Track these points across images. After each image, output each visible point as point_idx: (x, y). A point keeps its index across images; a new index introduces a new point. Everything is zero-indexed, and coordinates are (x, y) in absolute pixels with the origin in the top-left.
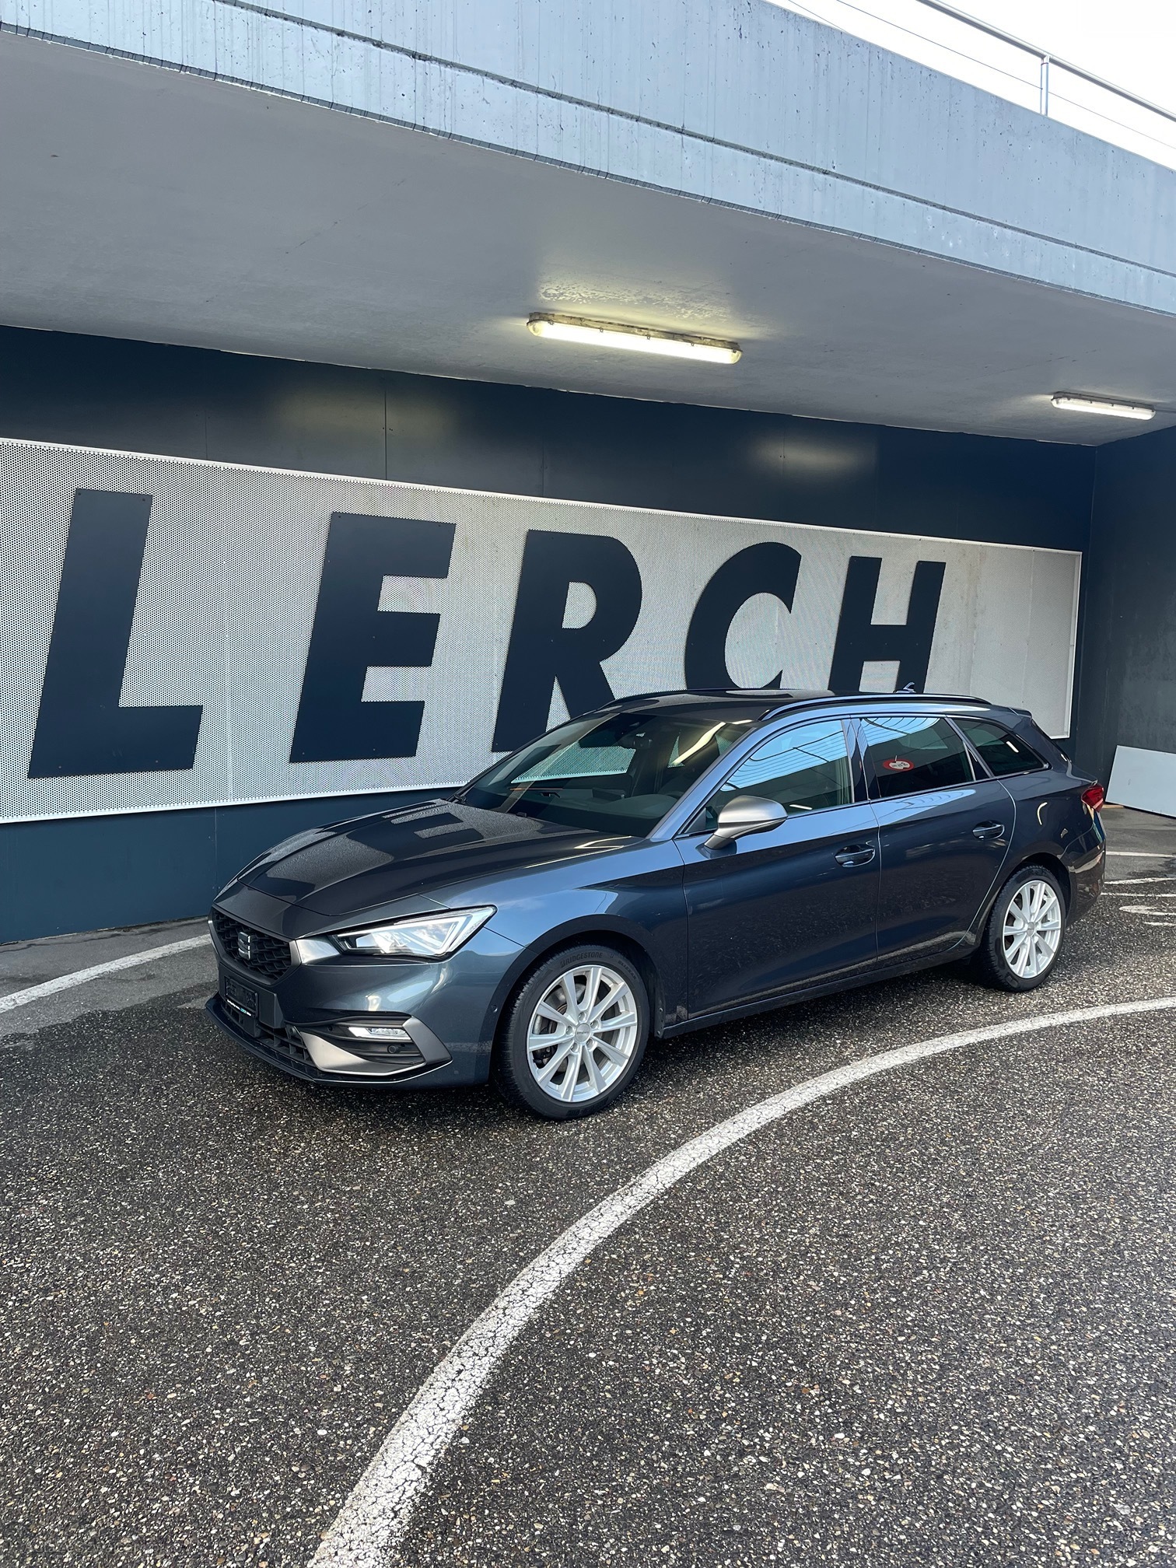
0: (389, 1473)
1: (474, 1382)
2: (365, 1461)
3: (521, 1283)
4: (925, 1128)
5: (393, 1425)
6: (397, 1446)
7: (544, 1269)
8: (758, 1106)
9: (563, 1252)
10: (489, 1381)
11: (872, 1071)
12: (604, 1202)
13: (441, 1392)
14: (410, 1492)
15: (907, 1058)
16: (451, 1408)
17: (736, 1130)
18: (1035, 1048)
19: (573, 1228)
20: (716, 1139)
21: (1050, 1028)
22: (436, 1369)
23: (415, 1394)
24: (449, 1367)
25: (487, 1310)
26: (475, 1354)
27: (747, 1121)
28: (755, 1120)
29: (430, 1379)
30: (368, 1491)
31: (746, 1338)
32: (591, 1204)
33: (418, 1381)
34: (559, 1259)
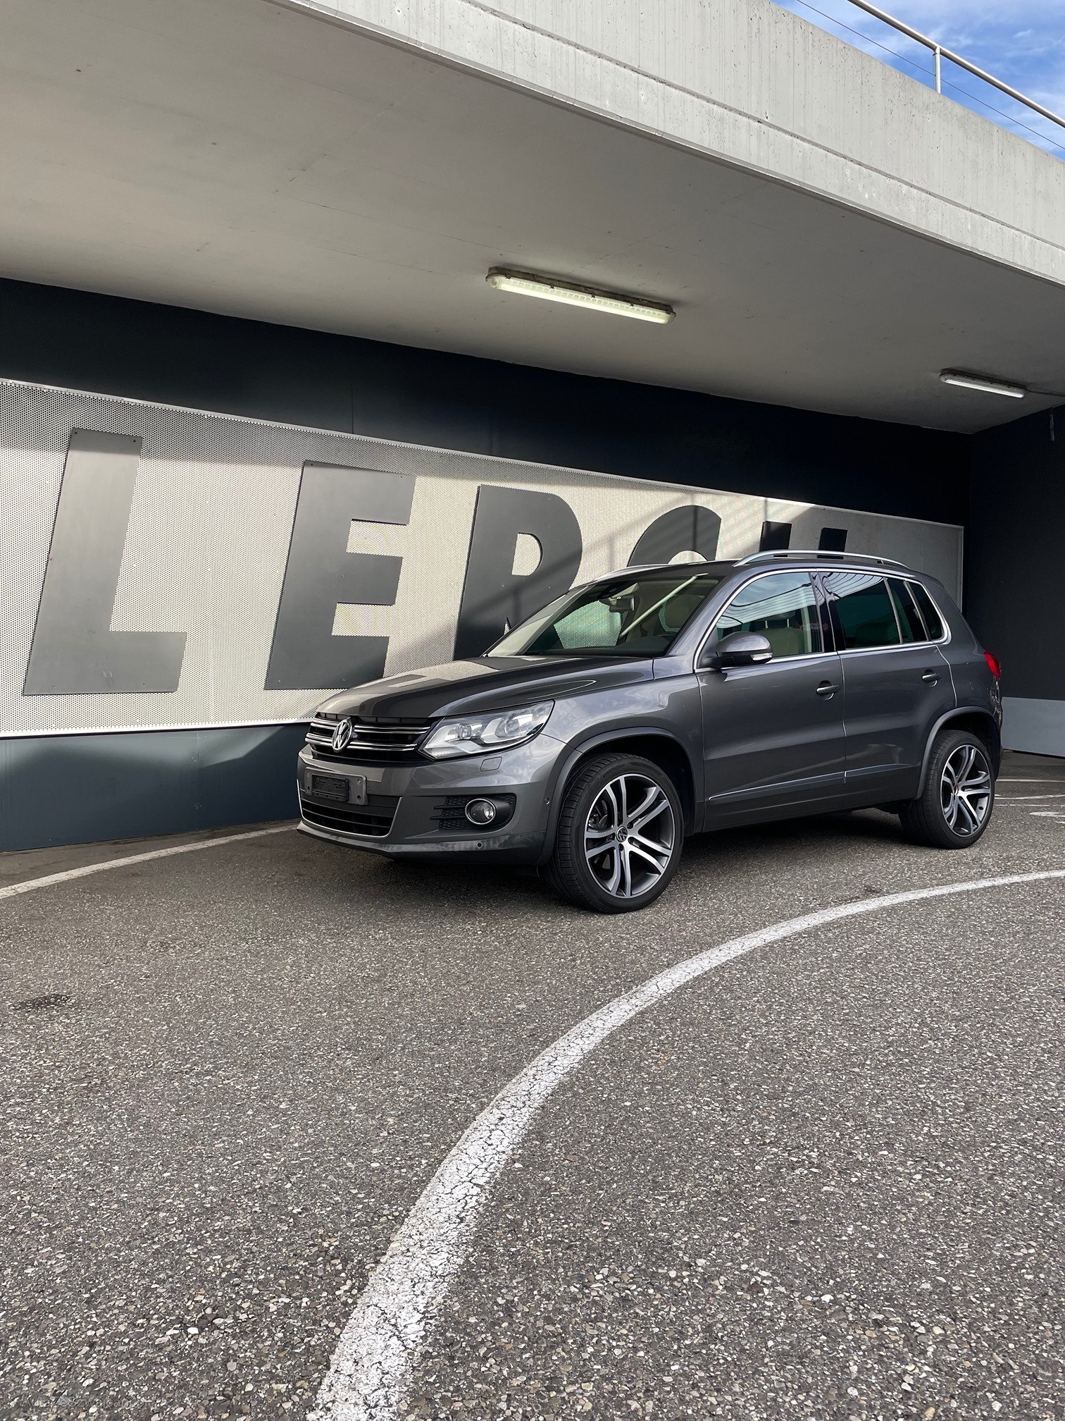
0: (449, 1191)
1: (517, 1125)
2: (423, 1183)
3: (546, 1058)
5: (445, 1157)
9: (581, 1036)
10: (531, 1125)
12: (611, 1003)
13: (487, 1134)
14: (472, 1203)
15: (868, 907)
16: (499, 1143)
17: (723, 955)
18: (984, 899)
19: (586, 1020)
20: (706, 960)
22: (477, 1118)
23: (460, 1136)
24: (491, 1117)
25: (518, 1077)
26: (513, 1106)
27: (731, 949)
28: (739, 948)
29: (475, 1124)
30: (431, 1204)
31: (773, 1089)
32: (599, 1005)
33: (462, 1127)
34: (579, 1041)
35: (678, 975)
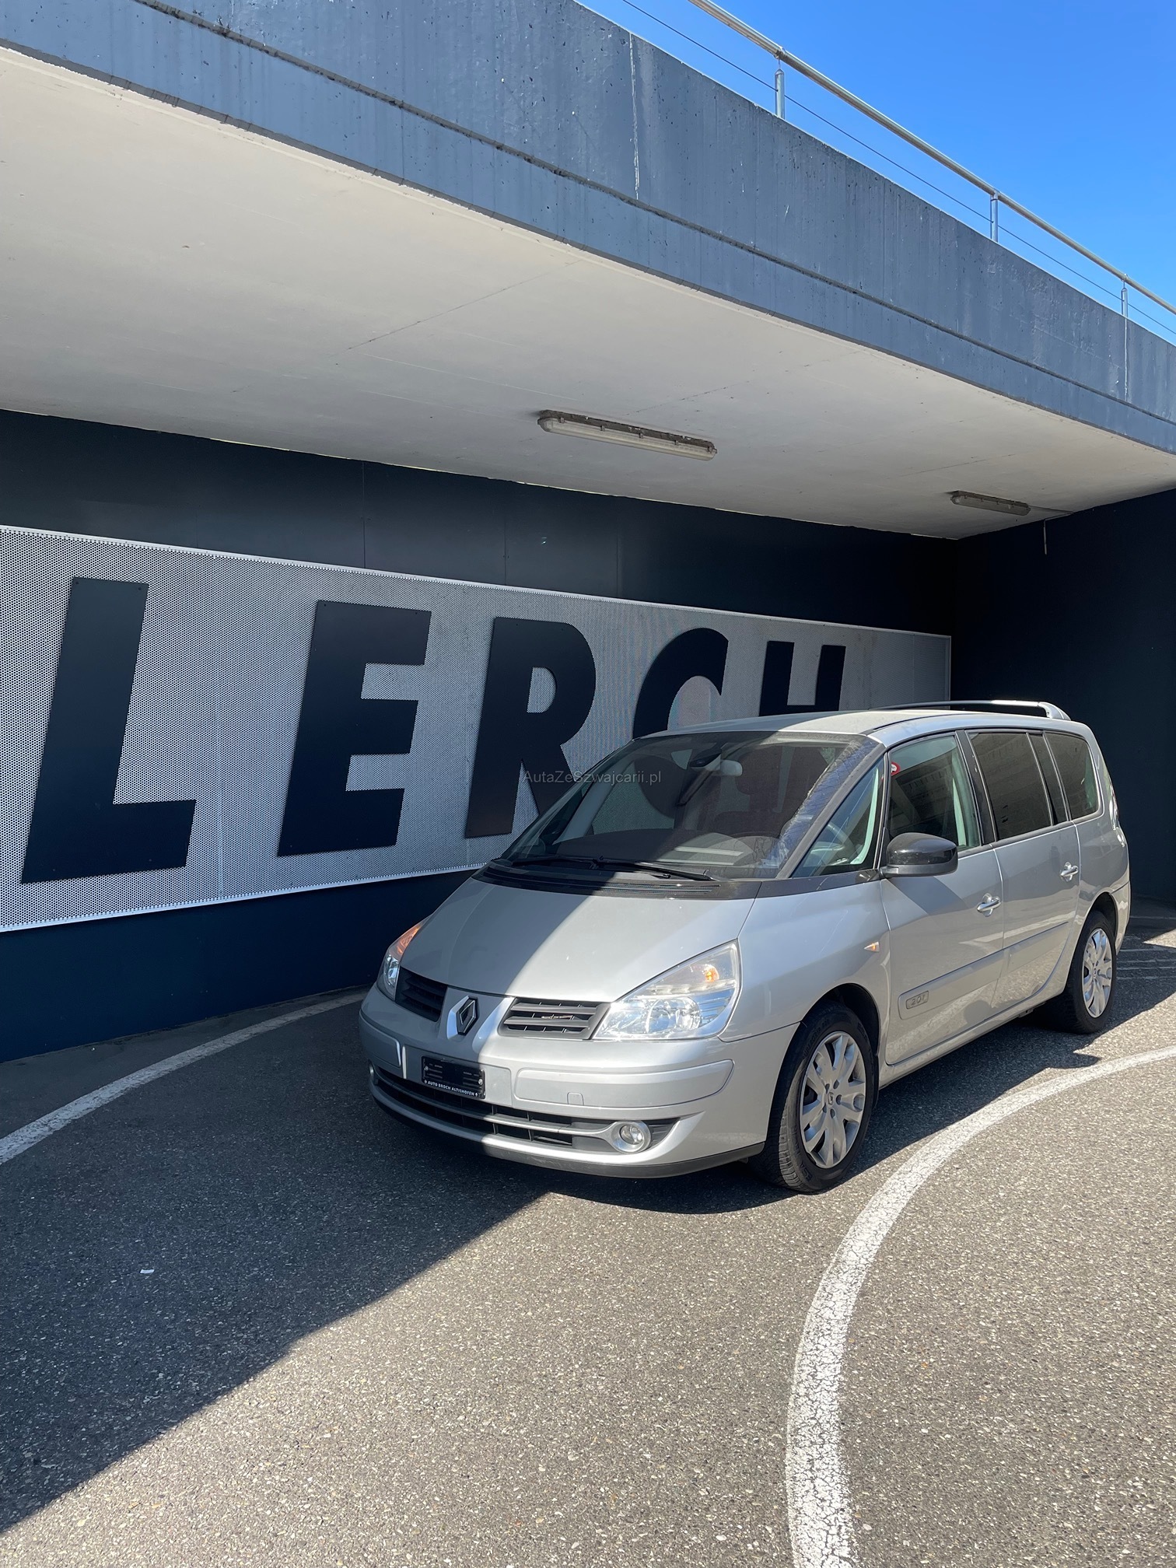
2: (787, 1559)
3: (804, 1368)
4: (1059, 1184)
8: (895, 1175)
9: (821, 1334)
10: (847, 1468)
11: (972, 1134)
12: (822, 1281)
13: (809, 1484)
15: (993, 1119)
16: (830, 1498)
17: (894, 1201)
18: (1096, 1101)
19: (813, 1310)
20: (881, 1210)
21: (1094, 1081)
23: (784, 1489)
24: (797, 1458)
26: (813, 1443)
27: (898, 1191)
28: (904, 1189)
31: (1053, 1397)
35: (868, 1236)
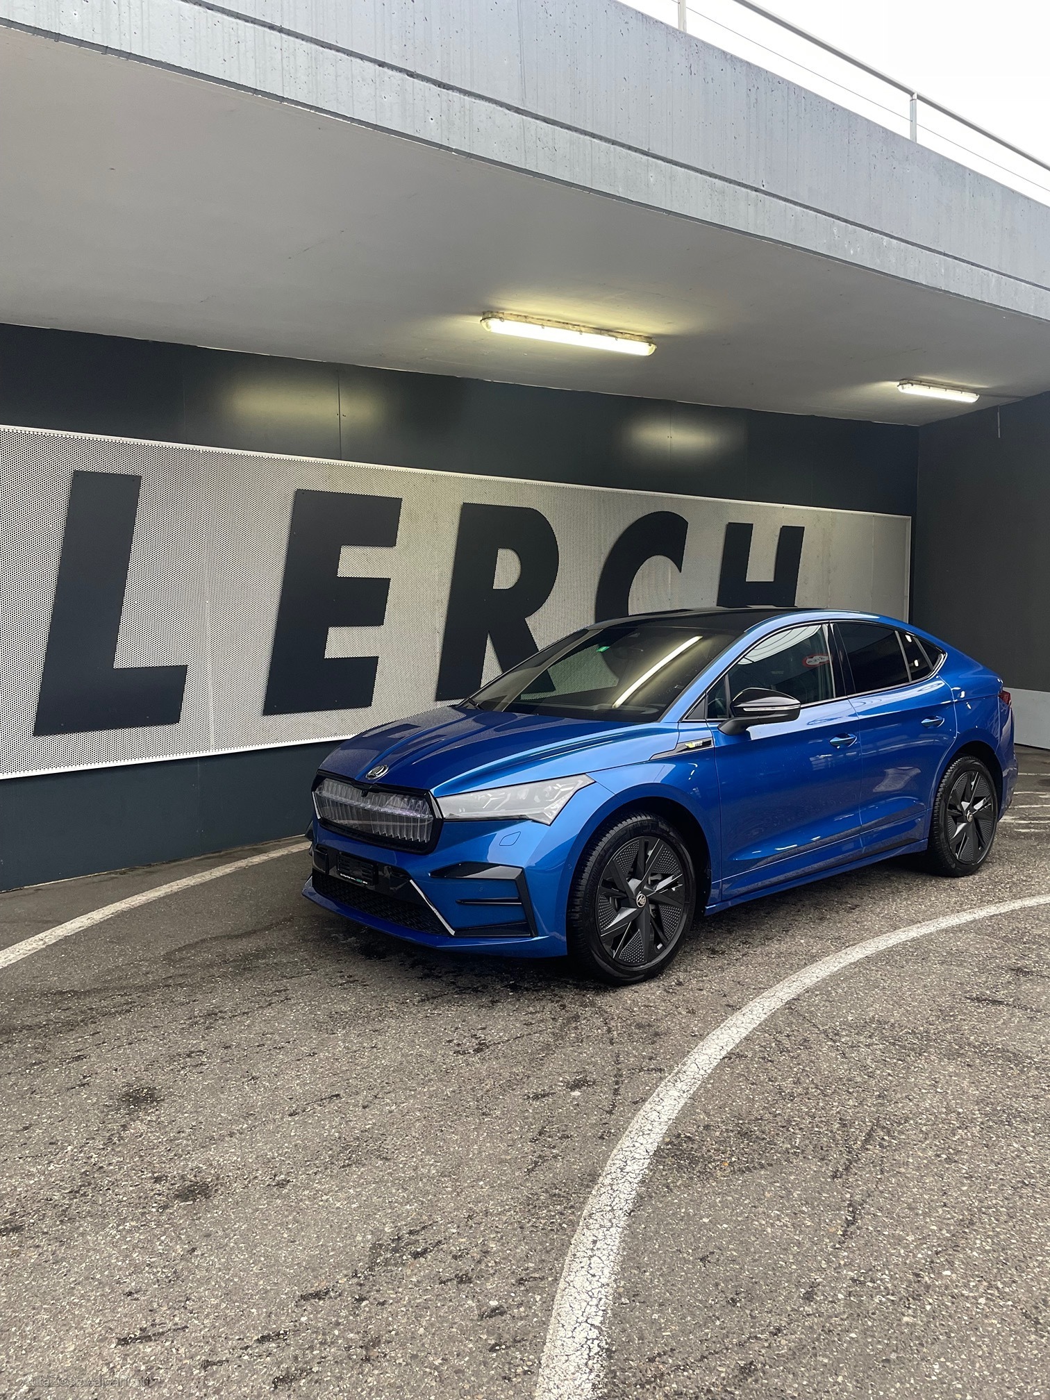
0: (570, 1334)
1: (612, 1250)
2: (544, 1324)
3: (616, 1162)
5: (556, 1292)
6: (567, 1310)
7: (632, 1149)
8: (758, 999)
9: (641, 1133)
10: (624, 1249)
11: (841, 965)
12: (659, 1088)
13: (586, 1261)
14: (596, 1349)
15: (866, 952)
16: (600, 1273)
17: (748, 1021)
19: (641, 1112)
20: (733, 1029)
21: (975, 921)
22: (573, 1241)
23: (563, 1265)
24: (583, 1238)
25: (596, 1188)
26: (601, 1226)
27: (755, 1013)
29: (572, 1249)
30: (557, 1351)
32: (649, 1091)
33: (562, 1251)
34: (641, 1140)
35: (713, 1050)
